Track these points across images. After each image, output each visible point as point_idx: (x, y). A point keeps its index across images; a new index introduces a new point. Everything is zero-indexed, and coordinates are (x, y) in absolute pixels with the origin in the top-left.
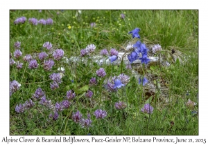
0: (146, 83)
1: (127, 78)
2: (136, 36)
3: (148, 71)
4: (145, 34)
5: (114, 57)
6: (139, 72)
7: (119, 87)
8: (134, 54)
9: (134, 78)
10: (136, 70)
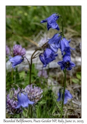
0: (69, 99)
1: (38, 92)
2: (54, 27)
3: (74, 80)
4: (69, 22)
5: (18, 58)
6: (59, 82)
7: (25, 105)
8: (48, 52)
9: (50, 91)
10: (55, 78)
